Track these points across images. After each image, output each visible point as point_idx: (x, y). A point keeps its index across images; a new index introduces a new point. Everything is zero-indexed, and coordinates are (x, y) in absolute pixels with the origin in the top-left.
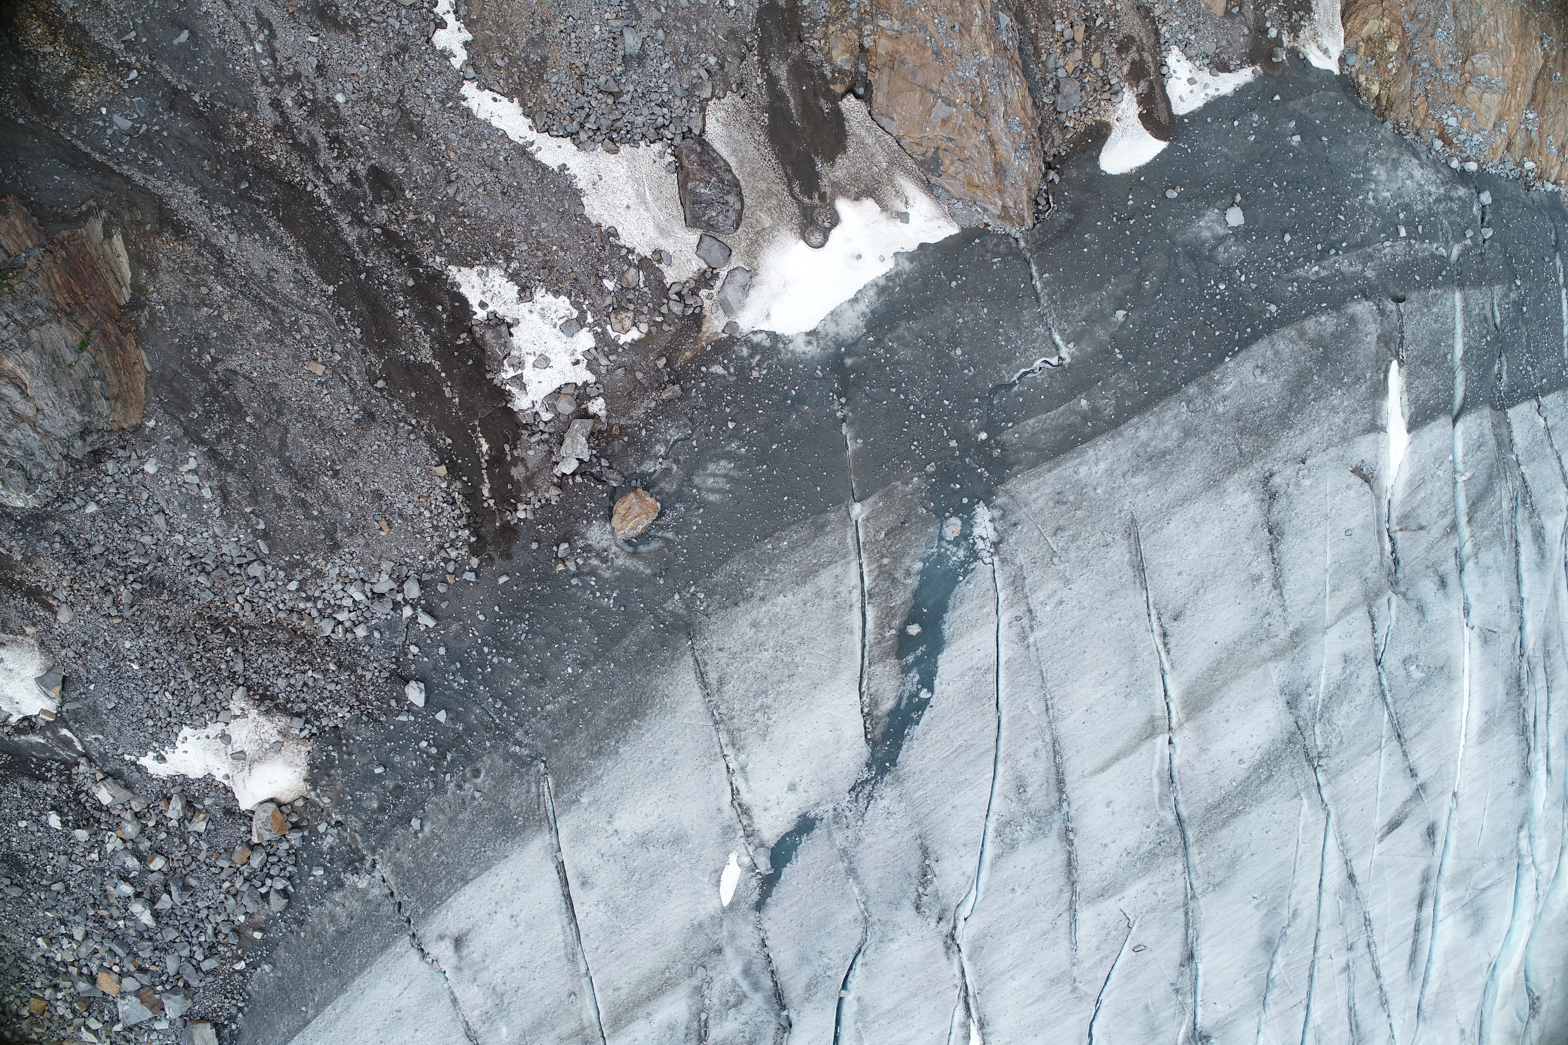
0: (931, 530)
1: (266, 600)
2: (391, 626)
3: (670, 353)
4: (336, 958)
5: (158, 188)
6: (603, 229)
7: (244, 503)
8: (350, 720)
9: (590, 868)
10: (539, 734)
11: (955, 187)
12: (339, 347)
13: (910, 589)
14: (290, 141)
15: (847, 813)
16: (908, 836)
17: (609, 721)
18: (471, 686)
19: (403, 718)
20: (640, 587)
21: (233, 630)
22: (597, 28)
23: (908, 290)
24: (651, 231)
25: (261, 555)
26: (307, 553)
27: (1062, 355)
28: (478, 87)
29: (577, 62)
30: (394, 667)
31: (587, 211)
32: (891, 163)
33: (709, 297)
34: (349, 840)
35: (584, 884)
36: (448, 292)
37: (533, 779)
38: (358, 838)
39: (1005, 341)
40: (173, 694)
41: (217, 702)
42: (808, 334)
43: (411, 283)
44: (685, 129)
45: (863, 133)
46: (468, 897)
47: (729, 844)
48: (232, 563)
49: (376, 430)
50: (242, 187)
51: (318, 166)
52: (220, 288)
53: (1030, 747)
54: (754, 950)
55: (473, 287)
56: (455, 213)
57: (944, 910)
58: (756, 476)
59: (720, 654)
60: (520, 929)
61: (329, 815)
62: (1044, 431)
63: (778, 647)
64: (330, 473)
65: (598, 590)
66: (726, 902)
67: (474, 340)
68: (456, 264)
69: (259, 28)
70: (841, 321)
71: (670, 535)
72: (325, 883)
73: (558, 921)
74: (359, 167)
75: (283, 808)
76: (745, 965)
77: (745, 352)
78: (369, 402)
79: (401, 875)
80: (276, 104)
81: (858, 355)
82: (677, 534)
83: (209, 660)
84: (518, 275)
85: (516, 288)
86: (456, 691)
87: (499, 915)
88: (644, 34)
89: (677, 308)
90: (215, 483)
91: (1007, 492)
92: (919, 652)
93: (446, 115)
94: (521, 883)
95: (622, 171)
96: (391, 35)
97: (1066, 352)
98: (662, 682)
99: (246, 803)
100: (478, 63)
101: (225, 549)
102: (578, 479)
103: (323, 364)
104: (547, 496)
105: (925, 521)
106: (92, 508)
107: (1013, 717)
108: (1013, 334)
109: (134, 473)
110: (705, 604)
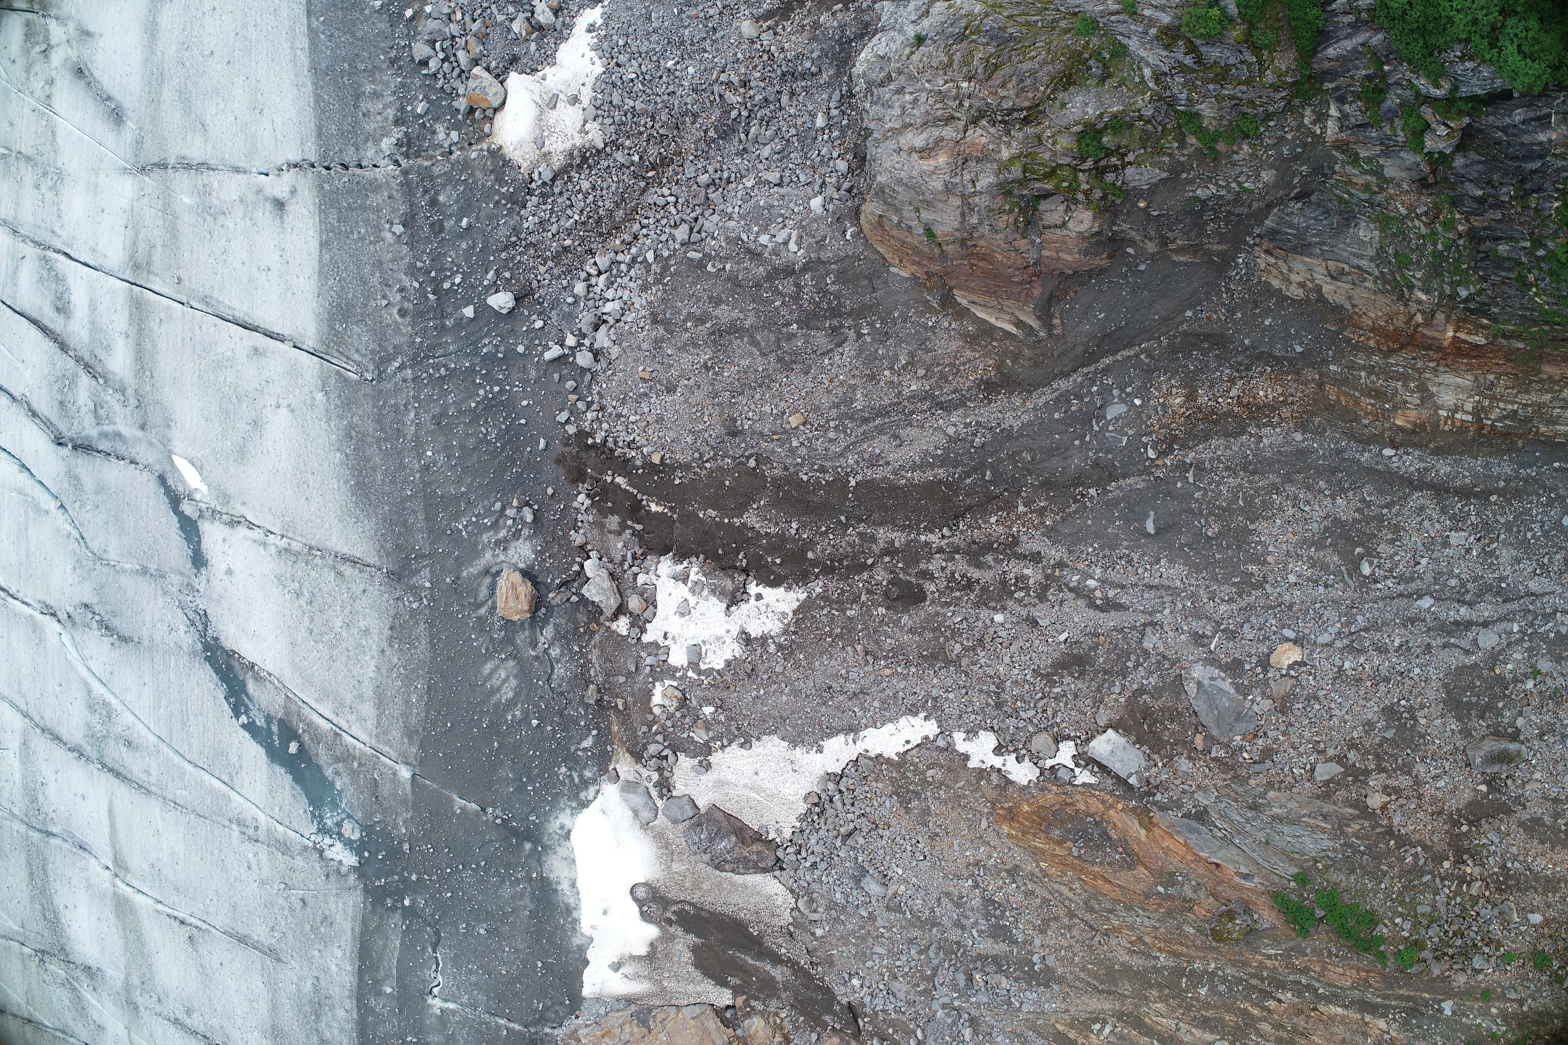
0: (360, 814)
1: (658, 221)
2: (570, 317)
3: (624, 716)
4: (342, 78)
5: (1040, 397)
6: (754, 740)
7: (736, 267)
8: (521, 225)
9: (264, 364)
10: (397, 391)
11: (616, 1018)
12: (803, 451)
13: (325, 767)
14: (995, 545)
15: (190, 598)
16: (146, 633)
17: (368, 460)
18: (477, 354)
19: (491, 274)
20: (457, 559)
21: (651, 174)
22: (900, 871)
23: (557, 927)
24: (728, 775)
25: (691, 247)
26: (665, 291)
27: (437, 999)
28: (926, 738)
29: (886, 833)
30: (536, 297)
31: (775, 739)
32: (663, 989)
33: (649, 778)
34: (431, 152)
35: (256, 350)
36: (786, 577)
37: (364, 362)
38: (427, 163)
39: (471, 970)
40: (632, 80)
41: (606, 114)
42: (569, 831)
43: (810, 555)
44: (784, 866)
45: (699, 988)
46: (309, 239)
47: (215, 493)
48: (702, 214)
49: (719, 430)
50: (988, 472)
51: (958, 553)
52: (913, 388)
53: (154, 771)
54: (133, 451)
55: (778, 601)
56: (840, 636)
57: (74, 624)
58: (482, 713)
59: (361, 588)
60: (254, 270)
61: (461, 149)
62: (385, 946)
63: (338, 637)
64: (709, 364)
65: (478, 521)
66: (175, 458)
67: (735, 568)
68: (805, 601)
69: (1107, 598)
70: (564, 863)
71: (483, 611)
72: (409, 108)
73: (240, 308)
74: (933, 588)
75: (492, 111)
76: (125, 438)
77: (588, 774)
78: (745, 441)
79: (367, 186)
80: (1035, 558)
81: (529, 856)
82: (479, 618)
83: (641, 133)
84: (763, 645)
85: (753, 635)
86: (482, 338)
87: (277, 258)
88: (873, 900)
89: (653, 749)
90: (766, 255)
91: (355, 888)
92: (276, 738)
93: (923, 693)
94: (289, 295)
95: (788, 792)
96: (1019, 703)
97: (436, 1004)
98: (370, 525)
99: (514, 79)
100: (946, 753)
101: (715, 218)
102: (576, 568)
103: (797, 428)
104: (581, 531)
105: (369, 815)
106: (820, 122)
107: (184, 774)
108: (473, 978)
109: (823, 184)
110: (407, 603)
